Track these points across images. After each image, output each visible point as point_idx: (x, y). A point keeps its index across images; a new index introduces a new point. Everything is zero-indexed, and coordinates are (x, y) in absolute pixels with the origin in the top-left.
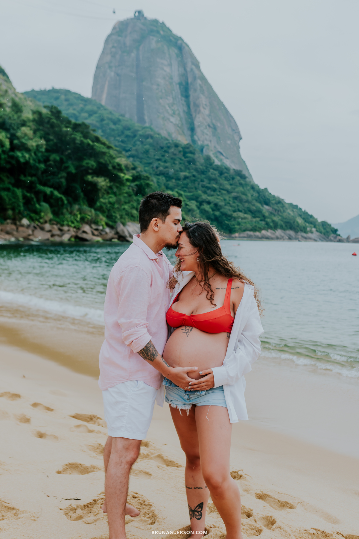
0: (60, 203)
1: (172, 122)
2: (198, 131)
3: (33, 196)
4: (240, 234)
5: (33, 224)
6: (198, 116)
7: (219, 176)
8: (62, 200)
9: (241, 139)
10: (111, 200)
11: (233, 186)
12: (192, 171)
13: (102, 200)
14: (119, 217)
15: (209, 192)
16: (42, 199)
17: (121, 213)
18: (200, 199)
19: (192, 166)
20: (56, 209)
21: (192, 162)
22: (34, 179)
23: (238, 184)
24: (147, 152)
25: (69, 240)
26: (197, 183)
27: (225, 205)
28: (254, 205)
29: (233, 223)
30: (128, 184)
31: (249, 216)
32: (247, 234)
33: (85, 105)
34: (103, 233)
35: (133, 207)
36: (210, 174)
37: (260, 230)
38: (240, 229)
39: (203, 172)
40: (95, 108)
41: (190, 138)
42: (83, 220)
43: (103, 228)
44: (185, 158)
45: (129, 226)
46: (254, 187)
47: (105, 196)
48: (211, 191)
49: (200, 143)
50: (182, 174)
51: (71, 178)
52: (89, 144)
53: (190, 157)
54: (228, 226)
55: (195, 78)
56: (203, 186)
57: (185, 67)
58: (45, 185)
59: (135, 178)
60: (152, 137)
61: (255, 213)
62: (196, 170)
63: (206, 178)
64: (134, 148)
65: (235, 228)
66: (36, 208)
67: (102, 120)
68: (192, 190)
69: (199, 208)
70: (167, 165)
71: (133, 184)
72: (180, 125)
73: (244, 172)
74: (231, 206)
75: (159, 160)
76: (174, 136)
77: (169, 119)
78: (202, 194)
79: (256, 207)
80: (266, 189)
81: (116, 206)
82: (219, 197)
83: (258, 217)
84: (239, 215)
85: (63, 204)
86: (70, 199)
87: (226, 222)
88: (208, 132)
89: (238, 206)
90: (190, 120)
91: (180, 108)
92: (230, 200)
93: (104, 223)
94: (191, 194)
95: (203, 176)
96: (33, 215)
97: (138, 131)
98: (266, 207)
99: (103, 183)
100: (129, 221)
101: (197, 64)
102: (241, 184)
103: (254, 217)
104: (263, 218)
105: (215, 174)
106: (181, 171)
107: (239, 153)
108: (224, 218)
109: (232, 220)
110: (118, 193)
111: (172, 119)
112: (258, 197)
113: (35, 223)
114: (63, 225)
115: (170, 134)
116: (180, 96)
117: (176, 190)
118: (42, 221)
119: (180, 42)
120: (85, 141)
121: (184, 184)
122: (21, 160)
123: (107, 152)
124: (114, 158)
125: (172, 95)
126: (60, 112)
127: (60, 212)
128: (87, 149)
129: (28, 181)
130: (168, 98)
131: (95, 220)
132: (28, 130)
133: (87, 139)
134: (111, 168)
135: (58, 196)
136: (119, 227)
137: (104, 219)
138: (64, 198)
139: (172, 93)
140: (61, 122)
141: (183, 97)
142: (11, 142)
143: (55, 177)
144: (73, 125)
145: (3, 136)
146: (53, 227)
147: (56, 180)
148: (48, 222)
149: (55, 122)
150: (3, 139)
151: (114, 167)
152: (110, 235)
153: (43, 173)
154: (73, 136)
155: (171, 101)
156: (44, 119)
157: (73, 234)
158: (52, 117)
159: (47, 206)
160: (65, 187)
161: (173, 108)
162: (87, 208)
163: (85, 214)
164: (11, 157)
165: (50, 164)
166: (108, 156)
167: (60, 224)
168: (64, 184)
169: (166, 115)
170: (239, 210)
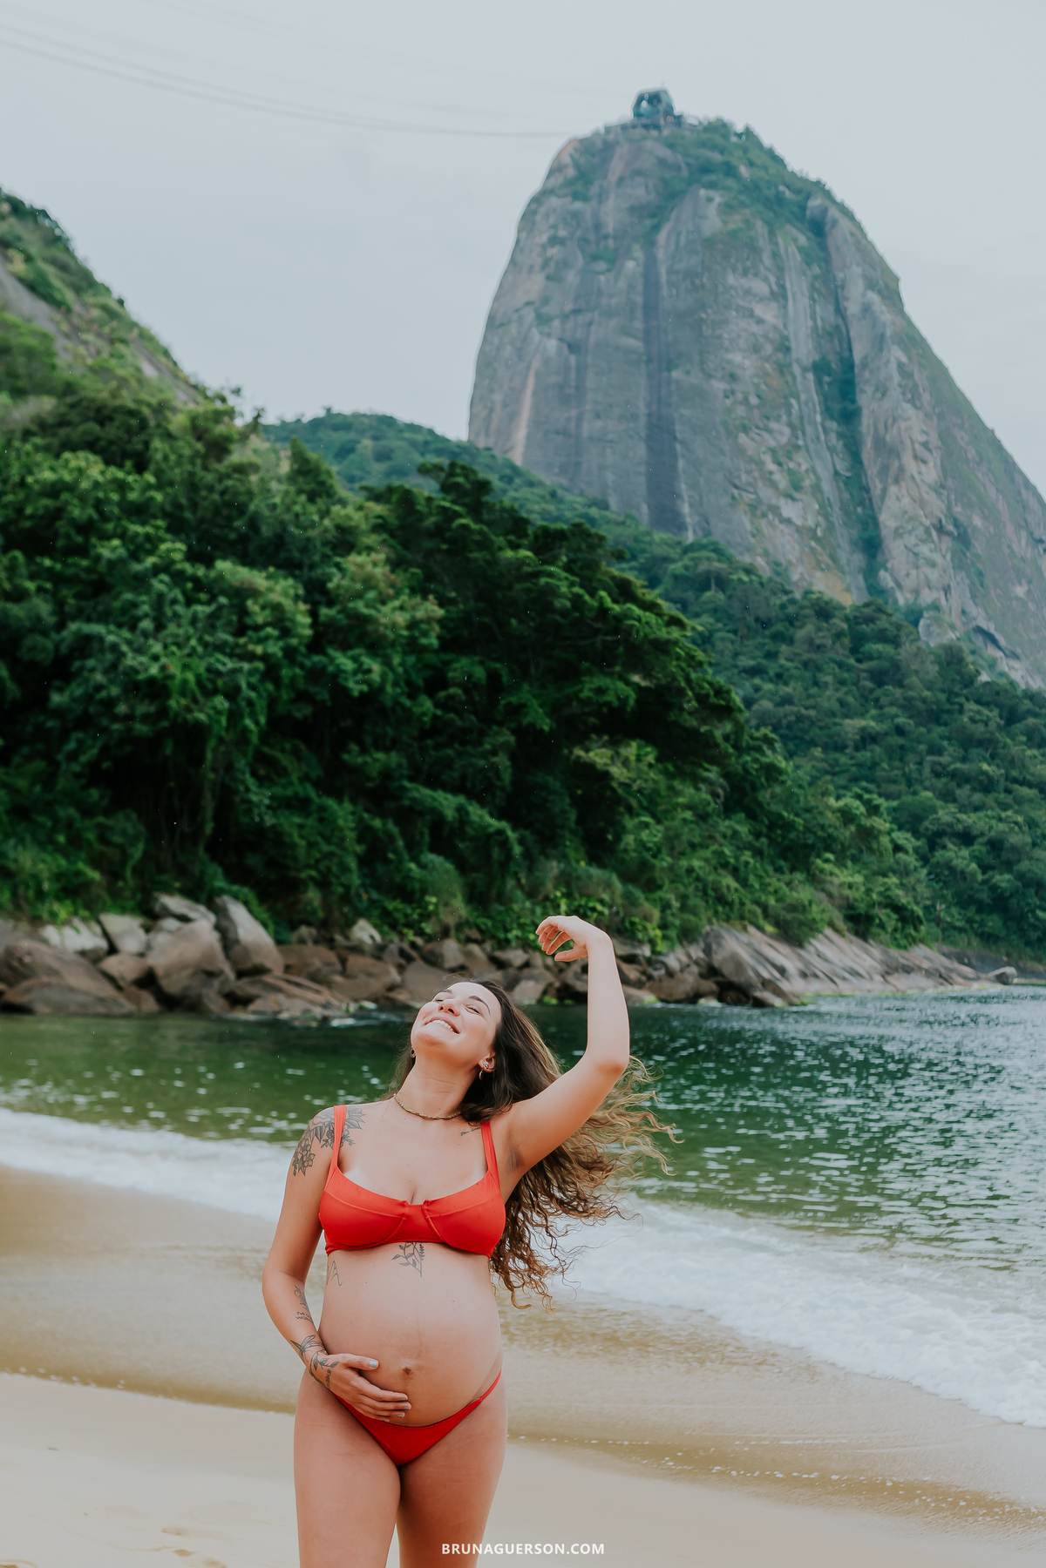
0: (496, 853)
2: (897, 551)
3: (392, 827)
5: (395, 943)
6: (892, 490)
8: (505, 844)
15: (963, 791)
16: (427, 838)
19: (894, 691)
20: (479, 877)
21: (888, 674)
22: (394, 758)
25: (540, 1001)
39: (935, 717)
43: (655, 949)
49: (903, 599)
52: (603, 612)
53: (880, 656)
58: (433, 782)
62: (909, 706)
66: (408, 877)
70: (788, 689)
77: (776, 509)
85: (509, 856)
86: (530, 836)
91: (822, 465)
95: (937, 731)
96: (391, 905)
111: (789, 510)
113: (402, 935)
114: (504, 944)
116: (818, 418)
118: (428, 928)
122: (351, 684)
123: (676, 643)
124: (700, 664)
125: (789, 414)
126: (483, 486)
127: (494, 893)
128: (597, 632)
129: (374, 770)
130: (773, 425)
131: (623, 921)
132: (375, 564)
133: (592, 593)
134: (694, 704)
135: (489, 825)
136: (719, 945)
137: (656, 914)
138: (510, 833)
139: (789, 407)
140: (489, 524)
141: (832, 418)
142: (313, 614)
143: (469, 748)
144: (536, 537)
145: (285, 593)
146: (469, 955)
147: (474, 760)
148: (453, 932)
149: (473, 526)
150: (287, 604)
151: (702, 699)
152: (684, 981)
153: (425, 734)
154: (543, 580)
155: (784, 440)
156: (421, 517)
157: (549, 977)
158: (457, 508)
159: (449, 866)
160: (509, 789)
161: (791, 465)
162: (595, 872)
163: (589, 897)
164: (316, 674)
165: (451, 697)
166: (678, 658)
167: (493, 937)
168: (507, 777)
169: (767, 494)
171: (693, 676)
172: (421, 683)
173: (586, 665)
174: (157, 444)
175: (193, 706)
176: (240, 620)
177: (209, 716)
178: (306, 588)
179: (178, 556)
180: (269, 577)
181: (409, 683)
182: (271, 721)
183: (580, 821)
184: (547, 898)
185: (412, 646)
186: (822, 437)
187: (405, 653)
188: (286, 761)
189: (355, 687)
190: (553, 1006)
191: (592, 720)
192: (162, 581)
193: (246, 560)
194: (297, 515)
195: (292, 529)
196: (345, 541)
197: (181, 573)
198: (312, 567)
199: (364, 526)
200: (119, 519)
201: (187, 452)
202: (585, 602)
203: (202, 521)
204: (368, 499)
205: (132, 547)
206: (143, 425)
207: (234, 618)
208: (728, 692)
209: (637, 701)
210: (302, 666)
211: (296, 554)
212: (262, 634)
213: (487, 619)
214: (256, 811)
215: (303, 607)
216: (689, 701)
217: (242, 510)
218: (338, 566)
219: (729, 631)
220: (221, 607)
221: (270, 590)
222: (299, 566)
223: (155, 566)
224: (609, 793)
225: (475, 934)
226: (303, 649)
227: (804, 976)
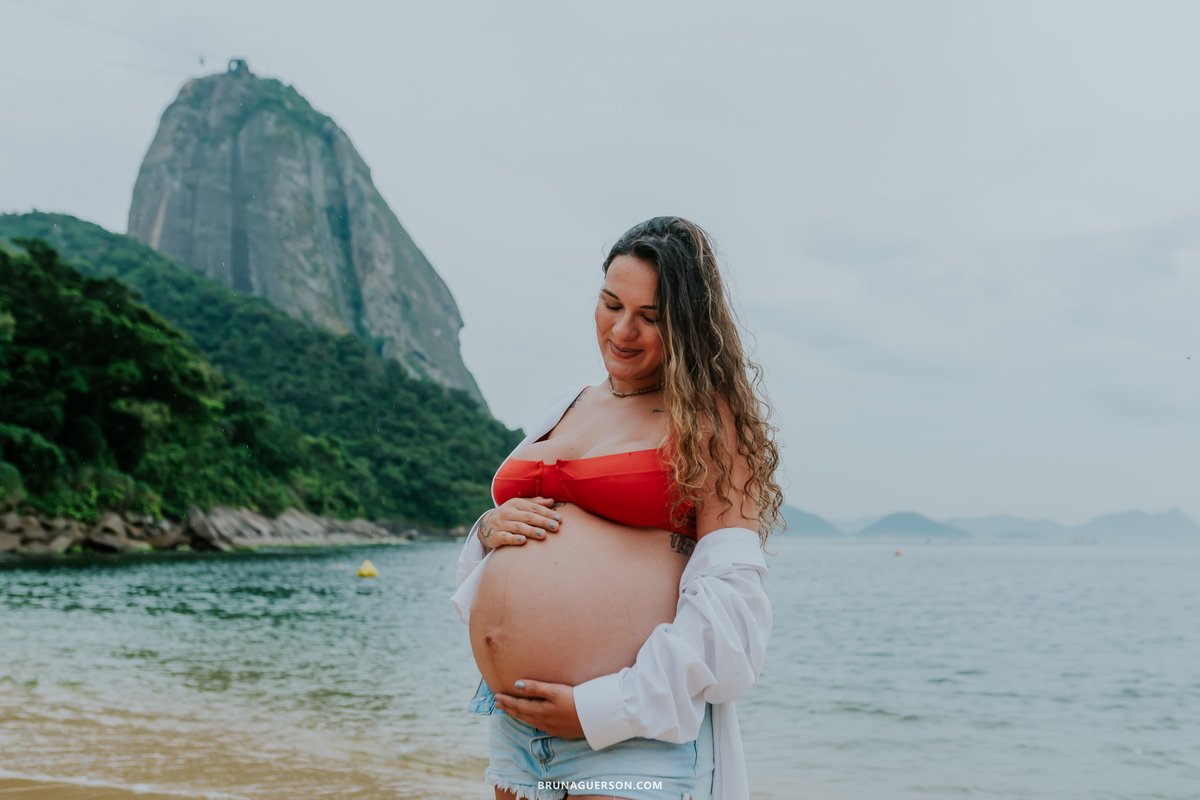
0: (47, 462)
1: (311, 290)
2: (371, 308)
6: (369, 277)
7: (418, 404)
8: (53, 457)
9: (462, 325)
10: (174, 456)
11: (450, 425)
12: (359, 393)
13: (151, 456)
14: (191, 493)
15: (397, 437)
16: (2, 453)
17: (197, 486)
18: (377, 454)
19: (361, 382)
20: (37, 477)
21: (359, 373)
23: (460, 421)
24: (255, 352)
25: (69, 550)
26: (369, 419)
27: (434, 466)
29: (453, 504)
30: (216, 418)
33: (111, 249)
34: (155, 532)
35: (226, 472)
36: (398, 398)
39: (383, 396)
40: (135, 256)
41: (351, 323)
42: (104, 503)
43: (155, 519)
44: (343, 365)
45: (216, 515)
46: (494, 427)
47: (160, 447)
48: (403, 436)
49: (374, 334)
50: (337, 400)
51: (77, 404)
52: (123, 327)
54: (441, 511)
55: (361, 200)
56: (384, 426)
57: (339, 175)
58: (9, 421)
59: (232, 407)
60: (267, 319)
62: (368, 390)
63: (390, 408)
64: (225, 344)
65: (457, 515)
67: (151, 281)
68: (359, 434)
69: (375, 472)
70: (302, 379)
71: (225, 421)
72: (329, 297)
73: (473, 396)
74: (447, 467)
75: (284, 369)
76: (317, 318)
77: (305, 283)
78: (383, 443)
81: (186, 469)
82: (421, 449)
84: (464, 487)
85: (56, 464)
86: (73, 453)
87: (438, 503)
88: (393, 311)
89: (462, 466)
90: (351, 286)
91: (331, 261)
92: (443, 455)
93: (156, 509)
94: (359, 443)
95: (384, 404)
97: (235, 306)
99: (156, 418)
100: (216, 505)
101: (365, 172)
102: (467, 421)
105: (410, 400)
106: (334, 391)
107: (460, 356)
108: (433, 495)
109: (451, 496)
110: (189, 440)
111: (313, 284)
114: (52, 516)
115: (307, 315)
117: (324, 434)
119: (327, 126)
120: (115, 319)
121: (341, 422)
123: (170, 346)
125: (312, 233)
127: (46, 486)
130: (304, 238)
131: (134, 503)
133: (117, 316)
134: (178, 379)
135: (45, 446)
137: (158, 499)
138: (57, 450)
139: (312, 228)
140: (54, 275)
141: (336, 237)
143: (36, 402)
144: (85, 284)
146: (27, 522)
147: (38, 408)
148: (14, 509)
149: (43, 275)
151: (182, 377)
154: (85, 308)
155: (310, 246)
157: (79, 535)
158: (36, 264)
159: (14, 469)
160: (61, 425)
161: (314, 260)
162: (118, 475)
163: (110, 489)
165: (24, 372)
166: (169, 354)
167: (45, 512)
168: (60, 419)
169: (299, 274)
170: (466, 477)
171: (179, 365)
173: (112, 356)
183: (111, 445)
184: (83, 490)
186: (331, 246)
190: (77, 552)
191: (124, 389)
202: (112, 322)
208: (201, 374)
213: (52, 327)
225: (32, 510)
227: (273, 534)
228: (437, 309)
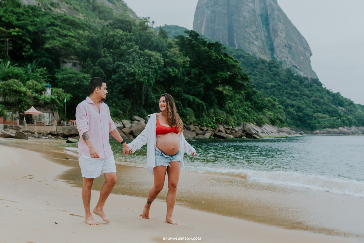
0: (201, 108)
1: (256, 45)
2: (277, 50)
3: (180, 102)
4: (320, 131)
6: (276, 39)
7: (299, 84)
8: (202, 106)
9: (311, 55)
11: (312, 92)
12: (278, 81)
13: (226, 105)
15: (292, 97)
16: (187, 105)
17: (237, 116)
18: (285, 104)
19: (277, 77)
20: (197, 112)
21: (276, 74)
22: (180, 89)
23: (316, 90)
25: (210, 138)
26: (281, 90)
27: (306, 107)
28: (330, 107)
29: (314, 121)
31: (327, 116)
32: (327, 131)
34: (234, 132)
35: (245, 110)
36: (292, 82)
37: (337, 127)
38: (320, 126)
39: (286, 82)
41: (270, 56)
42: (217, 121)
43: (233, 127)
44: (271, 72)
46: (328, 92)
48: (294, 97)
49: (279, 60)
50: (270, 84)
51: (208, 87)
53: (275, 71)
54: (310, 124)
56: (287, 93)
57: (265, 3)
58: (188, 94)
60: (243, 57)
61: (332, 113)
62: (280, 80)
63: (289, 87)
65: (316, 126)
66: (183, 112)
68: (278, 96)
69: (285, 111)
70: (257, 77)
72: (262, 47)
74: (311, 108)
77: (253, 43)
78: (287, 99)
79: (332, 108)
80: (338, 93)
82: (301, 101)
83: (335, 116)
84: (318, 115)
85: (203, 108)
86: (208, 104)
87: (308, 121)
88: (285, 51)
89: (317, 108)
90: (270, 43)
91: (262, 34)
92: (310, 104)
94: (278, 99)
95: (286, 85)
97: (232, 52)
98: (340, 108)
102: (318, 90)
103: (332, 117)
104: (339, 117)
105: (296, 83)
106: (269, 81)
107: (311, 66)
108: (307, 118)
109: (313, 119)
111: (256, 43)
112: (333, 100)
114: (203, 126)
116: (261, 25)
121: (271, 92)
122: (172, 74)
123: (237, 65)
124: (241, 69)
125: (256, 24)
126: (198, 35)
127: (201, 115)
128: (221, 63)
129: (176, 91)
130: (253, 26)
131: (226, 121)
132: (176, 50)
133: (220, 56)
134: (240, 77)
135: (199, 102)
136: (246, 126)
137: (233, 120)
138: (203, 103)
139: (255, 23)
140: (199, 43)
141: (264, 25)
142: (164, 60)
143: (195, 87)
144: (208, 45)
145: (159, 56)
146: (196, 128)
147: (196, 89)
148: (192, 123)
149: (196, 42)
150: (159, 58)
151: (242, 77)
152: (239, 133)
153: (186, 84)
154: (210, 53)
155: (255, 29)
156: (185, 41)
157: (212, 132)
158: (192, 39)
159: (191, 110)
160: (203, 95)
161: (256, 34)
162: (221, 111)
163: (219, 116)
164: (165, 72)
165: (192, 77)
166: (237, 68)
167: (200, 124)
168: (203, 92)
169: (251, 40)
170: (318, 111)
171: (240, 72)
172: (185, 74)
173: (218, 70)
174: (133, 27)
175: (140, 78)
176: (150, 61)
177: (143, 80)
178: (162, 55)
179: (137, 49)
180: (155, 53)
181: (183, 74)
182: (155, 81)
183: (217, 101)
184: (211, 117)
185: (184, 66)
186: (262, 29)
187: (182, 68)
188: (159, 89)
189: (173, 74)
190: (213, 138)
191: (219, 81)
192: (134, 54)
193: (151, 50)
194: (161, 41)
195: (160, 43)
196: (170, 46)
197: (138, 52)
198: (164, 51)
199: (174, 44)
200: (126, 42)
201: (139, 29)
202: (218, 57)
203: (142, 42)
204: (175, 38)
205: (128, 47)
206: (130, 24)
207: (149, 61)
208: (247, 75)
209: (229, 77)
210: (162, 70)
211: (161, 49)
212: (154, 64)
213: (198, 61)
214: (153, 99)
215: (162, 59)
216: (239, 77)
217: (150, 40)
218: (169, 51)
219: (245, 66)
220: (146, 58)
221: (156, 55)
222: (161, 51)
223: (133, 51)
224: (223, 96)
225: (197, 124)
226: (162, 67)
227: (262, 133)
228: (302, 49)
